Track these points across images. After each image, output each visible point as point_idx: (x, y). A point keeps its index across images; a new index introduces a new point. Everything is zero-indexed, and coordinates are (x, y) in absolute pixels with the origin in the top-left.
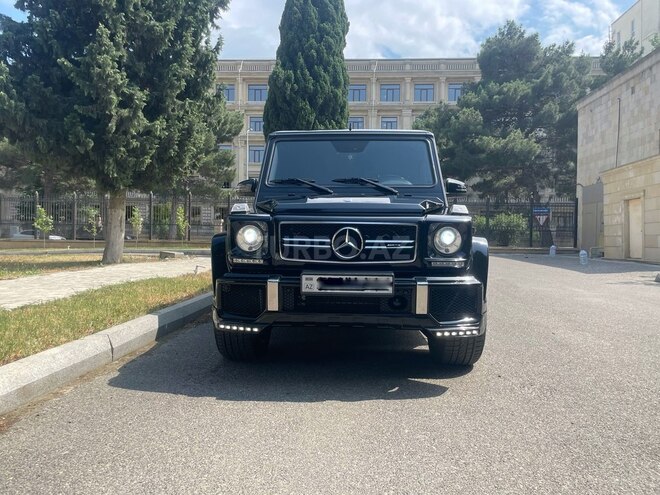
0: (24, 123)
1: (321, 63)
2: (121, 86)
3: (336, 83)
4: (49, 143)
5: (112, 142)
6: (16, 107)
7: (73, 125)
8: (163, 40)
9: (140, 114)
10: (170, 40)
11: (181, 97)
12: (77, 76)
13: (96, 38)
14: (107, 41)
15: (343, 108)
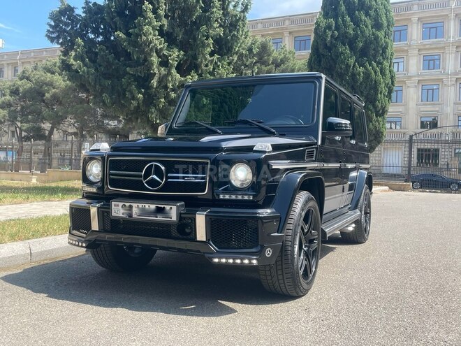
0: (95, 84)
1: (362, 8)
2: (161, 49)
3: (378, 26)
4: (112, 98)
5: (156, 96)
6: (88, 72)
7: (129, 84)
8: (196, 7)
9: (174, 71)
10: (201, 7)
11: (212, 54)
12: (129, 44)
13: (142, 13)
14: (151, 15)
15: (385, 49)
